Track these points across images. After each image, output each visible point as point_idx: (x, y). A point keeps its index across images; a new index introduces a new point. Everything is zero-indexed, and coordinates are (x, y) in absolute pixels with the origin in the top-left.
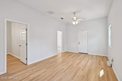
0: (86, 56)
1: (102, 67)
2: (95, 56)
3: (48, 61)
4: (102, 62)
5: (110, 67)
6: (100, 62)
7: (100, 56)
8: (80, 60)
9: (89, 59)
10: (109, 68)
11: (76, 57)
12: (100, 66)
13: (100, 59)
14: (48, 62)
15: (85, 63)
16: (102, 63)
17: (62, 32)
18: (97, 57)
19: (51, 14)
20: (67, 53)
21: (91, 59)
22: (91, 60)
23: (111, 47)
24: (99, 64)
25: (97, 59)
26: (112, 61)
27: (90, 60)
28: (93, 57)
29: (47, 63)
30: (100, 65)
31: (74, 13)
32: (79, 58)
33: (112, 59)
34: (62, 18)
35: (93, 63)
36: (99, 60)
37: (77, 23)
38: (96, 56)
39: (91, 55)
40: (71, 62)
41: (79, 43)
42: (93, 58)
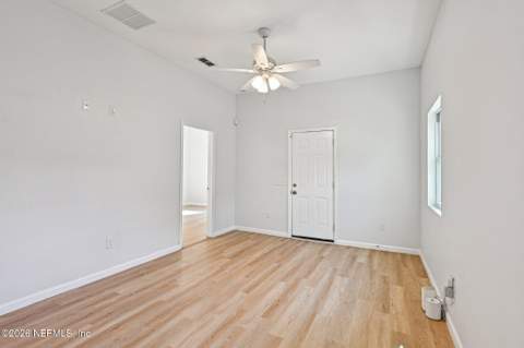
0: (325, 254)
1: (396, 329)
2: (367, 253)
3: (107, 293)
4: (399, 288)
5: (435, 325)
6: (388, 289)
7: (386, 253)
8: (291, 281)
9: (335, 270)
10: (433, 331)
11: (276, 265)
12: (386, 318)
13: (386, 275)
14: (97, 306)
15: (312, 301)
16: (397, 295)
17: (212, 134)
18: (376, 260)
19: (137, 28)
20: (236, 236)
21: (342, 276)
22: (346, 280)
23: (439, 212)
24: (381, 306)
25: (372, 273)
26: (450, 291)
27: (338, 280)
28: (354, 258)
29: (90, 310)
30: (385, 310)
31: (263, 32)
32: (288, 266)
33: (447, 285)
34: (203, 60)
35: (354, 302)
36: (385, 280)
37: (275, 84)
38: (370, 257)
39: (349, 247)
40: (240, 294)
41: (294, 189)
42: (355, 265)
